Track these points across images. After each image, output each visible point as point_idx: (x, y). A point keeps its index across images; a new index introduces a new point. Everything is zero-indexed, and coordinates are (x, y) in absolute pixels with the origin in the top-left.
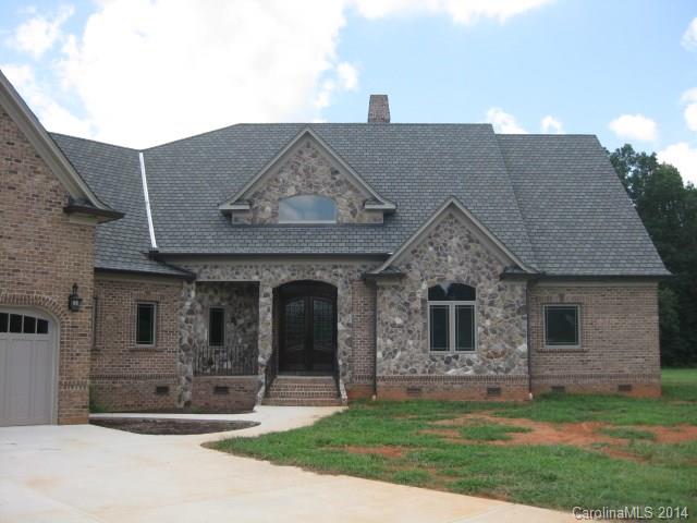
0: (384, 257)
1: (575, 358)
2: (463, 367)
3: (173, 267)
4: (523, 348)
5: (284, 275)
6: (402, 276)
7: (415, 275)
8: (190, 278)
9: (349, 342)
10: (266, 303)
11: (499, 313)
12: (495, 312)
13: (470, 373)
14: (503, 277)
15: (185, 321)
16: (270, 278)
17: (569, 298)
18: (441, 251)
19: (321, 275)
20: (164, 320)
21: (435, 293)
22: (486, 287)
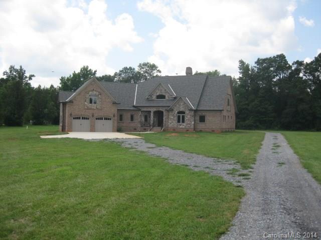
0: (169, 106)
1: (204, 125)
2: (183, 126)
3: (137, 108)
4: (193, 123)
5: (155, 109)
6: (173, 110)
7: (175, 110)
8: (140, 110)
9: (165, 121)
10: (152, 114)
11: (189, 116)
12: (188, 117)
13: (184, 127)
14: (189, 110)
15: (139, 118)
16: (153, 110)
17: (203, 114)
18: (180, 105)
19: (161, 109)
20: (135, 117)
21: (178, 113)
22: (187, 112)
